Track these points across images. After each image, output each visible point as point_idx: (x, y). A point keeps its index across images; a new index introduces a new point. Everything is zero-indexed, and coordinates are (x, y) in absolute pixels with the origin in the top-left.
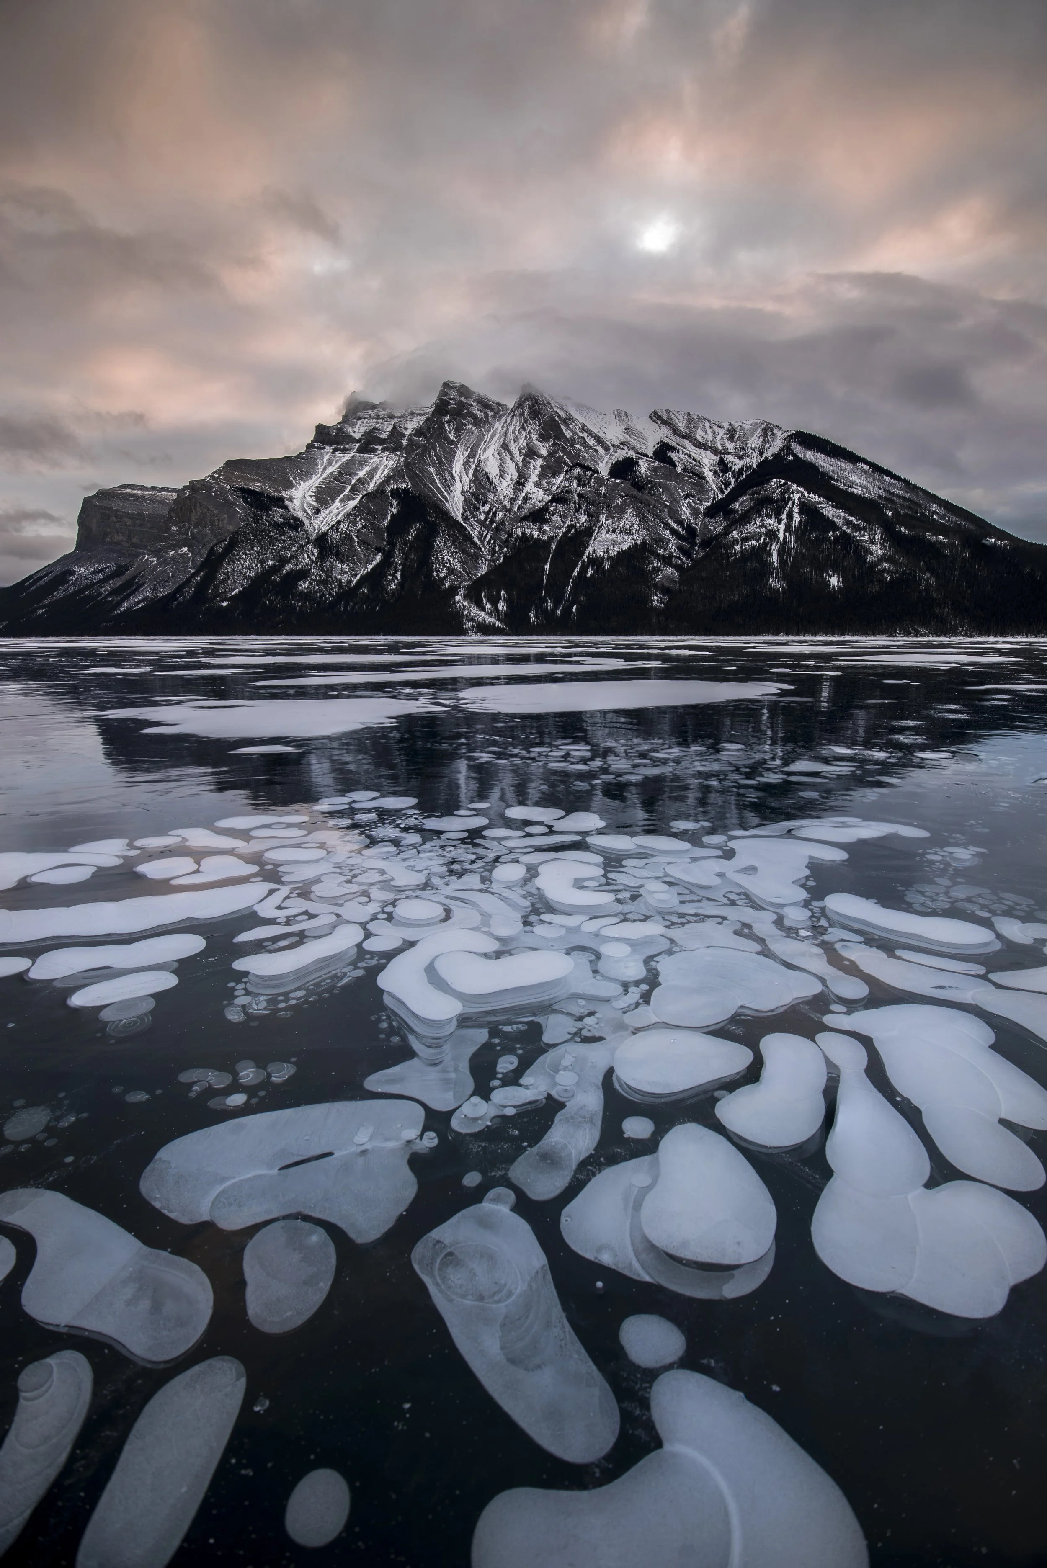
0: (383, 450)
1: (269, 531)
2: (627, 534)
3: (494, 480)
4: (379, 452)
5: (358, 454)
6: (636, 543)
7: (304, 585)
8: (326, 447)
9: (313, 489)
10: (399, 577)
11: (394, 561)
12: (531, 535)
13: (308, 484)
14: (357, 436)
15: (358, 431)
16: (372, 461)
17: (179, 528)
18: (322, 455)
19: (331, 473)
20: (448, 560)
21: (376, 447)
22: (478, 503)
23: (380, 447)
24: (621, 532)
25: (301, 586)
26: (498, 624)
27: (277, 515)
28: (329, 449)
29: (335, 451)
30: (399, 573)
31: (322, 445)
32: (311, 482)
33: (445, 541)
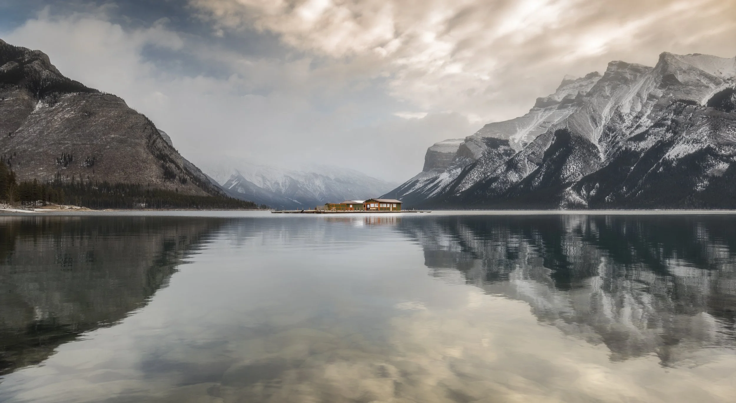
0: (572, 106)
1: (494, 158)
2: (697, 143)
3: (625, 117)
4: (570, 107)
5: (557, 110)
6: (702, 149)
7: (494, 185)
8: (542, 109)
9: (528, 133)
10: (541, 179)
11: (542, 170)
12: (631, 149)
13: (526, 130)
14: (560, 100)
15: (559, 98)
16: (564, 113)
17: (459, 159)
18: (538, 114)
19: (539, 123)
20: (573, 168)
21: (569, 105)
22: (610, 132)
23: (570, 105)
24: (693, 142)
25: (493, 185)
26: (584, 203)
27: (502, 149)
28: (543, 109)
29: (545, 110)
30: (542, 176)
31: (539, 109)
32: (528, 128)
33: (574, 157)
